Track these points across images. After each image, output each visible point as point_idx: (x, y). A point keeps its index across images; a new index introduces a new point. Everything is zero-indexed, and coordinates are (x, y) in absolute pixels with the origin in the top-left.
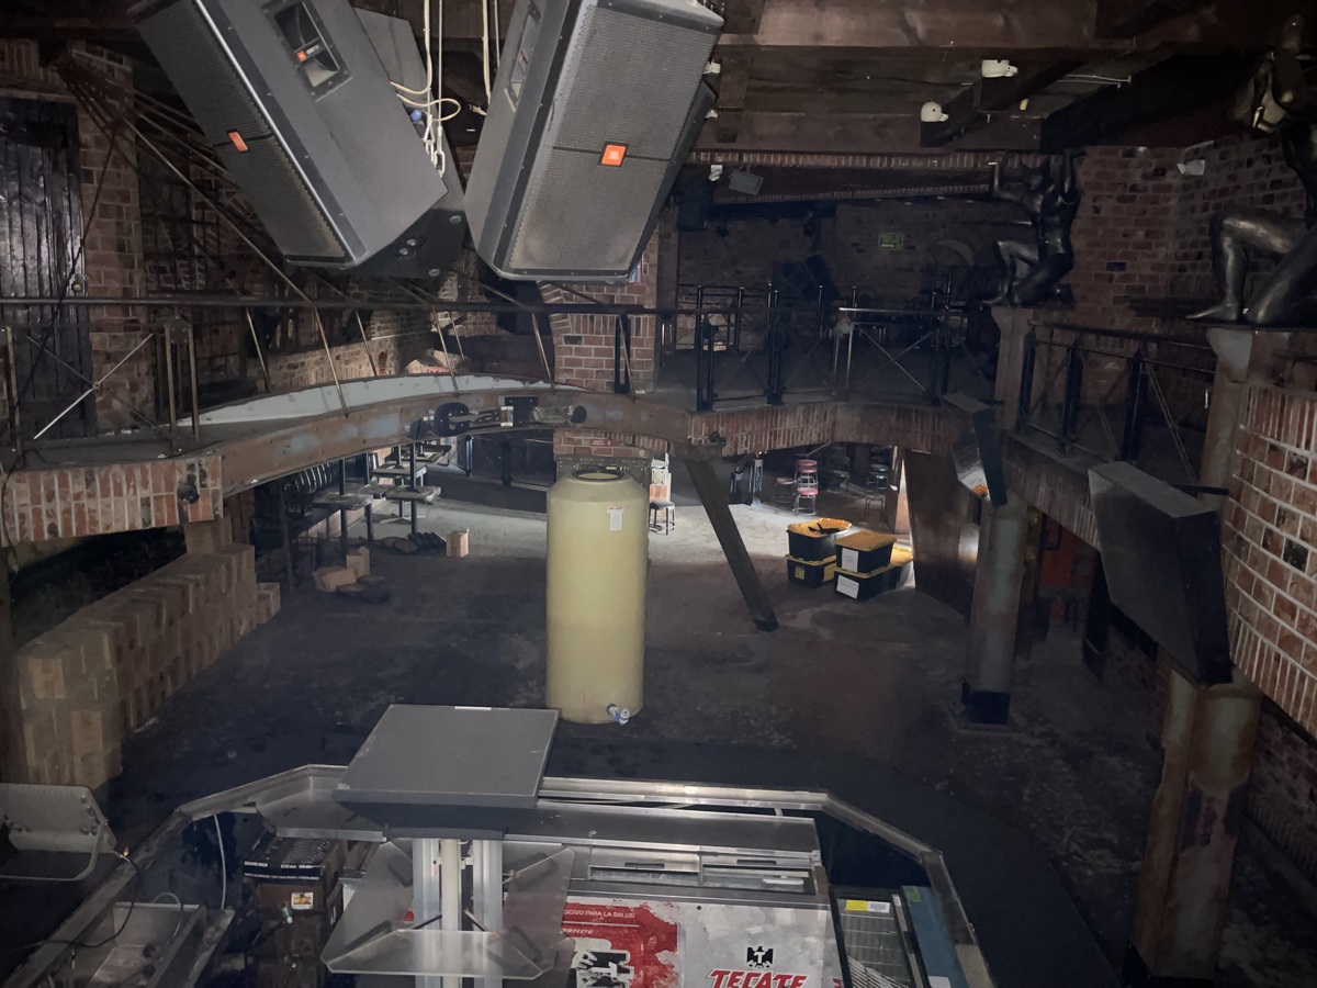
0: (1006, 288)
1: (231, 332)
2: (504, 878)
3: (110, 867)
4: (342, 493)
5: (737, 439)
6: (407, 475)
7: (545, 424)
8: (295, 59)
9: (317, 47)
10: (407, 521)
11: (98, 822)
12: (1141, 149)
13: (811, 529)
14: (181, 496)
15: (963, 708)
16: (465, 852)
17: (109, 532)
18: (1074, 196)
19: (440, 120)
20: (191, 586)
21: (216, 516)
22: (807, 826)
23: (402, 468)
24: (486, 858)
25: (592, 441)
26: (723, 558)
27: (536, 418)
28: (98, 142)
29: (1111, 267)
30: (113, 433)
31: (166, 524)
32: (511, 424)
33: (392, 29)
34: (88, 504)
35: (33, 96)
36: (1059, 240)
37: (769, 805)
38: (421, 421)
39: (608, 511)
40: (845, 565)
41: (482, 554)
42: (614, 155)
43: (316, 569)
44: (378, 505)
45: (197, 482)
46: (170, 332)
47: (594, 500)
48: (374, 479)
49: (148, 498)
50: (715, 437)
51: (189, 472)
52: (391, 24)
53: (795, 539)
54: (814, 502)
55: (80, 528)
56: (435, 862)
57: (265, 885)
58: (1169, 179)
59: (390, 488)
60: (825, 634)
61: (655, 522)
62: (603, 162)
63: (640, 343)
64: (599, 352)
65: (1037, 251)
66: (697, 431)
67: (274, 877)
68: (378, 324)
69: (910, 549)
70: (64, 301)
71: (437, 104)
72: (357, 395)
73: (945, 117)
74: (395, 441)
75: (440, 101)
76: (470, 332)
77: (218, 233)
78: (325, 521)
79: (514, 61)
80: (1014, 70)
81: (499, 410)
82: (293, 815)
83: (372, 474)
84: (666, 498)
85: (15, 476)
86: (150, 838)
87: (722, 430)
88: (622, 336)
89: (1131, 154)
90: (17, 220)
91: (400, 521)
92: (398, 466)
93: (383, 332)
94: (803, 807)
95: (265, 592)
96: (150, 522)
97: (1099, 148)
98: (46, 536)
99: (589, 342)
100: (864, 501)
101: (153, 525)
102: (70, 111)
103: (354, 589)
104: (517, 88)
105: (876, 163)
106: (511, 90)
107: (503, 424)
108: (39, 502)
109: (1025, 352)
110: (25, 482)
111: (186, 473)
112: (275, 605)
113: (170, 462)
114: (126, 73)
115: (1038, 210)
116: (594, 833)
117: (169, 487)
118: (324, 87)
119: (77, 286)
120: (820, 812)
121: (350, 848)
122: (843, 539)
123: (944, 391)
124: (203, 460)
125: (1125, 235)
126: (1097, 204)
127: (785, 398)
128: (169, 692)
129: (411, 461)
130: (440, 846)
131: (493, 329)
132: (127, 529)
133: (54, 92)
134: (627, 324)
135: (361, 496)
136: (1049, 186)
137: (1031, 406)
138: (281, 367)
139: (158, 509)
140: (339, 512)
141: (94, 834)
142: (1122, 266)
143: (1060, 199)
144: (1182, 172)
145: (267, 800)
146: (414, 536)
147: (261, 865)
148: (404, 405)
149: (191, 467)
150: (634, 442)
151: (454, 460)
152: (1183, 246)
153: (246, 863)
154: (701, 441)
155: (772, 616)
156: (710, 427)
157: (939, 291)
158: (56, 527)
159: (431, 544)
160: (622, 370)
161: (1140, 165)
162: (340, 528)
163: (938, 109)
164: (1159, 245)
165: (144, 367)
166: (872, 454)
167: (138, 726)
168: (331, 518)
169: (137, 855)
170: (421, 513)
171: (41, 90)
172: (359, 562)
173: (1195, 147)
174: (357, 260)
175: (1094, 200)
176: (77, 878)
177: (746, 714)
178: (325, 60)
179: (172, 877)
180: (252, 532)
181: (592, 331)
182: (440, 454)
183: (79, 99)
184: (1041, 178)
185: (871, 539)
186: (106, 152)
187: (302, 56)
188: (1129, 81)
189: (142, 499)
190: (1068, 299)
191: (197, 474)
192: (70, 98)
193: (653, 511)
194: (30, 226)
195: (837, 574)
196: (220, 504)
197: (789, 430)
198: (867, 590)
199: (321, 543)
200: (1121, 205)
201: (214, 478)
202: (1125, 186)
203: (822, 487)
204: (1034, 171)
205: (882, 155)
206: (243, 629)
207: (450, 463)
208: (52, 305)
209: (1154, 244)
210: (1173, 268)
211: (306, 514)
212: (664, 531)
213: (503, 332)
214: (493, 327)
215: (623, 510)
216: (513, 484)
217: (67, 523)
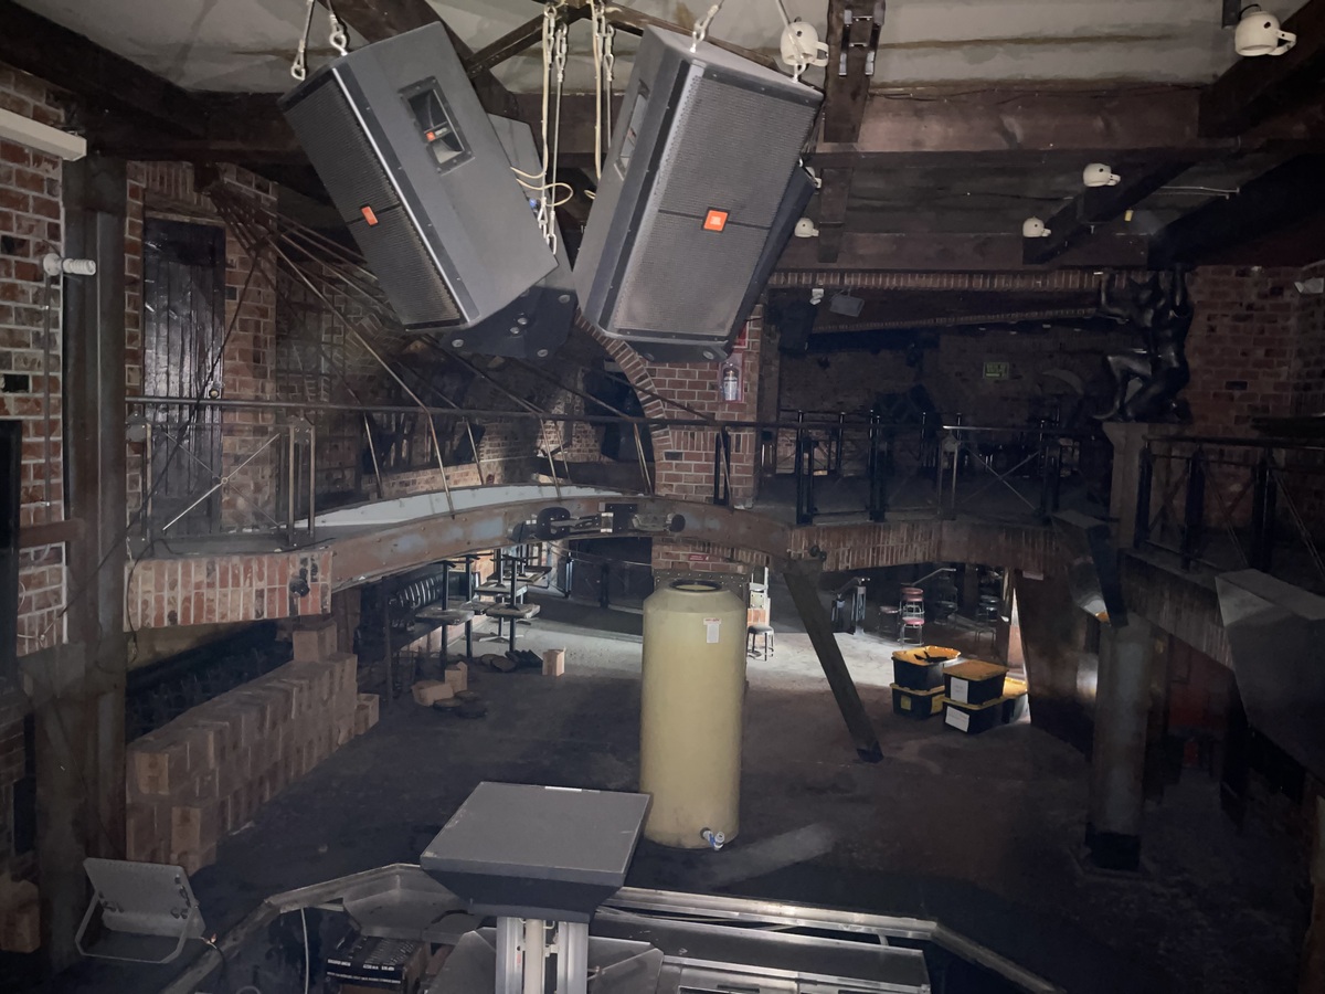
0: (1117, 404)
1: (349, 448)
2: (590, 974)
3: (196, 953)
4: (444, 608)
5: (838, 554)
6: (507, 593)
7: (643, 532)
8: (425, 138)
9: (445, 130)
10: (506, 640)
11: (188, 904)
12: (1256, 268)
13: (918, 657)
14: (293, 589)
15: (1088, 850)
16: (550, 938)
17: (224, 621)
18: (1186, 310)
19: (553, 205)
20: (295, 690)
21: (324, 610)
22: (915, 958)
23: (503, 586)
24: (571, 945)
25: (690, 556)
26: (826, 686)
27: (635, 524)
28: (243, 262)
29: (1231, 385)
30: (235, 531)
31: (277, 616)
32: (610, 530)
33: (511, 132)
34: (207, 593)
35: (187, 219)
36: (1173, 354)
37: (874, 930)
38: (524, 524)
39: (705, 623)
40: (954, 696)
41: (579, 673)
42: (716, 221)
43: (414, 684)
44: (479, 622)
45: (309, 577)
46: (295, 433)
47: (691, 610)
48: (476, 596)
49: (262, 591)
50: (814, 551)
51: (302, 566)
52: (511, 124)
53: (900, 666)
54: (920, 632)
55: (198, 616)
56: (519, 949)
57: (347, 986)
58: (1287, 296)
59: (491, 605)
60: (935, 768)
61: (754, 647)
62: (706, 227)
63: (740, 460)
64: (699, 468)
65: (1150, 366)
66: (798, 545)
67: (356, 978)
68: (487, 448)
69: (1025, 683)
70: (201, 402)
71: (550, 189)
72: (463, 501)
73: (1047, 232)
74: (498, 543)
75: (554, 185)
76: (574, 458)
77: (344, 355)
78: (426, 637)
79: (624, 138)
80: (1117, 178)
81: (599, 516)
82: (378, 914)
83: (475, 591)
84: (765, 622)
85: (141, 564)
86: (239, 926)
87: (822, 545)
88: (722, 452)
89: (1244, 273)
90: (164, 332)
91: (499, 640)
92: (499, 585)
93: (491, 455)
94: (910, 935)
95: (365, 703)
96: (263, 613)
97: (1211, 268)
98: (166, 623)
99: (689, 457)
100: (973, 633)
101: (265, 616)
102: (218, 233)
103: (448, 704)
104: (626, 162)
105: (979, 284)
106: (619, 163)
107: (603, 530)
108: (162, 590)
109: (1141, 467)
110: (150, 569)
111: (299, 566)
112: (373, 717)
113: (285, 555)
114: (272, 203)
115: (1149, 324)
116: (685, 951)
117: (282, 581)
118: (449, 164)
119: (214, 393)
120: (929, 941)
121: (433, 953)
122: (951, 668)
123: (1056, 507)
124: (316, 555)
125: (1244, 354)
126: (1213, 323)
127: (887, 515)
128: (267, 797)
129: (513, 581)
130: (524, 929)
131: (596, 456)
132: (241, 619)
133: (204, 216)
134: (726, 438)
135: (462, 612)
136: (1159, 300)
137: (1150, 523)
138: (394, 484)
139: (271, 602)
140: (440, 629)
141: (184, 917)
142: (1243, 385)
143: (1171, 313)
144: (1300, 291)
145: (353, 898)
146: (512, 653)
147: (344, 964)
148: (508, 509)
149: (304, 561)
150: (732, 556)
151: (554, 583)
152: (1307, 364)
153: (330, 961)
154: (801, 555)
155: (877, 746)
156: (810, 542)
157: (1049, 420)
158: (176, 614)
159: (526, 662)
160: (722, 485)
161: (1256, 284)
162: (440, 644)
163: (1040, 224)
164: (1281, 364)
165: (268, 471)
166: (981, 585)
167: (234, 829)
168: (432, 634)
169: (224, 944)
170: (520, 633)
171: (193, 214)
172: (457, 677)
173: (1313, 265)
174: (470, 322)
175: (1209, 319)
176: (162, 962)
177: (850, 846)
178: (450, 141)
179: (255, 975)
180: (356, 642)
181: (692, 448)
182: (540, 575)
183: (228, 223)
184: (1150, 292)
185: (982, 669)
186: (248, 272)
187: (431, 137)
188: (1238, 191)
189: (257, 591)
190: (1184, 414)
191: (309, 568)
192: (219, 222)
193: (751, 636)
194: (176, 338)
195: (945, 705)
196: (328, 598)
197: (893, 548)
198: (978, 723)
199: (421, 658)
200: (1237, 324)
201: (324, 573)
202: (1241, 305)
203: (928, 617)
204: (1144, 286)
205: (985, 274)
206: (342, 738)
207: (548, 584)
208: (190, 405)
209: (1275, 362)
210: (1296, 387)
211: (409, 629)
212: (763, 657)
213: (605, 459)
214: (596, 454)
215: (720, 622)
216: (611, 607)
217: (186, 611)
